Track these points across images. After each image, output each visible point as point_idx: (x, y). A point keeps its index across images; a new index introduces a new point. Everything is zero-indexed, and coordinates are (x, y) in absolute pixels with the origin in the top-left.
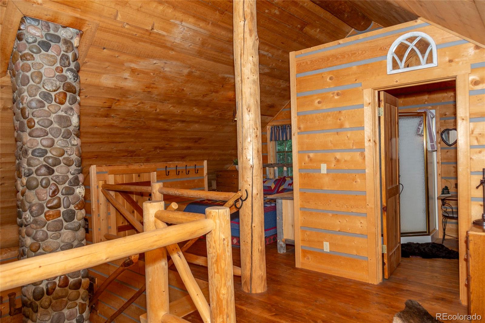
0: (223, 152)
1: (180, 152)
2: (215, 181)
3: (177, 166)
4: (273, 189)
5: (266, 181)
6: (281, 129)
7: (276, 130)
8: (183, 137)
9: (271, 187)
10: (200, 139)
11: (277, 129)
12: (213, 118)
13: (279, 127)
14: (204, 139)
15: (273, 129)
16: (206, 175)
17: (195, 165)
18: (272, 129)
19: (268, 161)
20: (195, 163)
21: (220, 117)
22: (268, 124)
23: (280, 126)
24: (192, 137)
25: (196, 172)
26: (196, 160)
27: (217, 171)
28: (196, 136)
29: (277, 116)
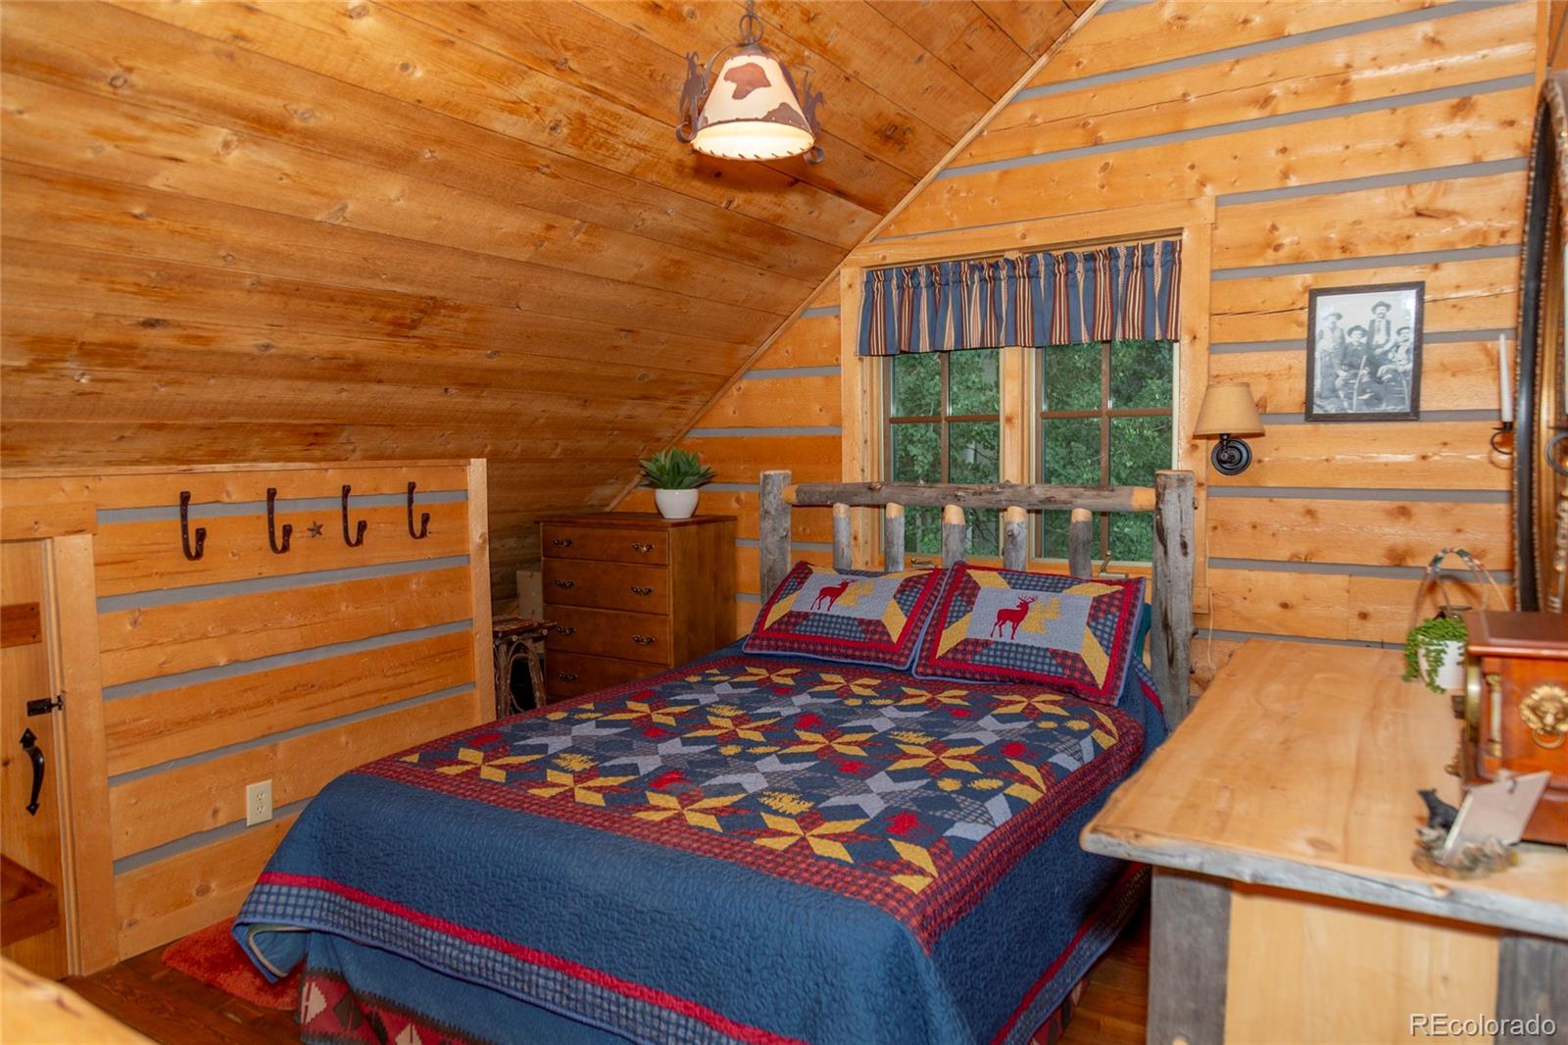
0: (587, 413)
1: (289, 396)
2: (538, 576)
3: (271, 494)
4: (895, 639)
5: (844, 585)
6: (931, 285)
7: (895, 292)
8: (291, 274)
9: (879, 623)
10: (431, 307)
11: (900, 288)
12: (520, 145)
13: (914, 274)
14: (458, 308)
15: (877, 285)
16: (481, 548)
17: (412, 487)
18: (869, 283)
19: (845, 469)
20: (407, 473)
21: (572, 151)
22: (850, 257)
23: (922, 271)
24: (366, 284)
25: (418, 527)
26: (411, 456)
27: (549, 521)
28: (394, 280)
29: (906, 208)
